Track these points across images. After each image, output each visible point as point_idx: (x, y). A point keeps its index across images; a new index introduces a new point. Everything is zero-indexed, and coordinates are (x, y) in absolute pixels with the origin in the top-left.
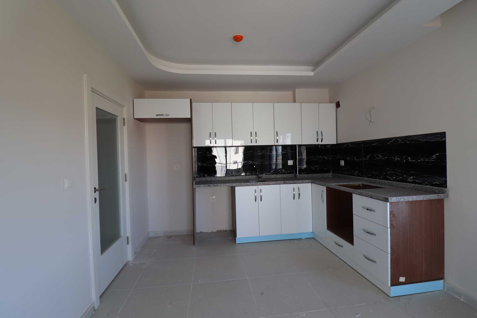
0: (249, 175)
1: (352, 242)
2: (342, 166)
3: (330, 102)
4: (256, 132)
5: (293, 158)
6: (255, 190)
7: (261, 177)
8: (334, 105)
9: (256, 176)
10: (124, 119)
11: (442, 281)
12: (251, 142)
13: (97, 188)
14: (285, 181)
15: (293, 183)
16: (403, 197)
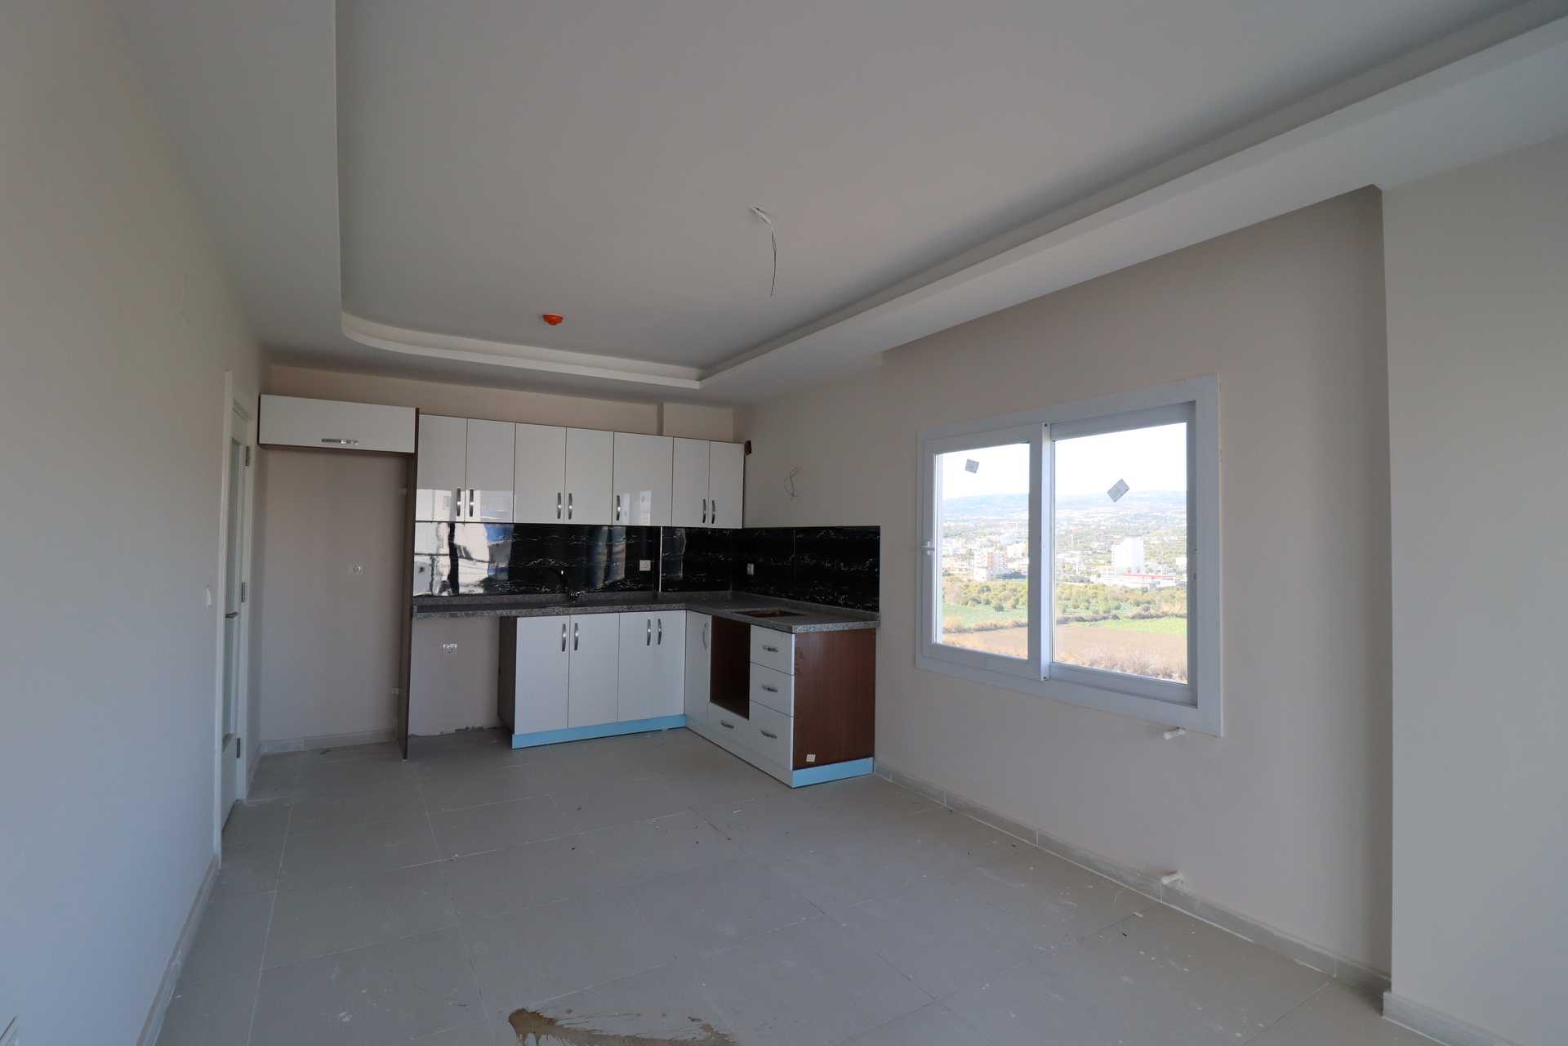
0: (546, 592)
1: (747, 716)
2: (750, 576)
3: (735, 442)
4: (570, 495)
5: (652, 555)
6: (564, 626)
7: (575, 598)
8: (741, 448)
9: (563, 595)
11: (871, 759)
12: (559, 517)
14: (631, 605)
15: (648, 609)
16: (813, 625)
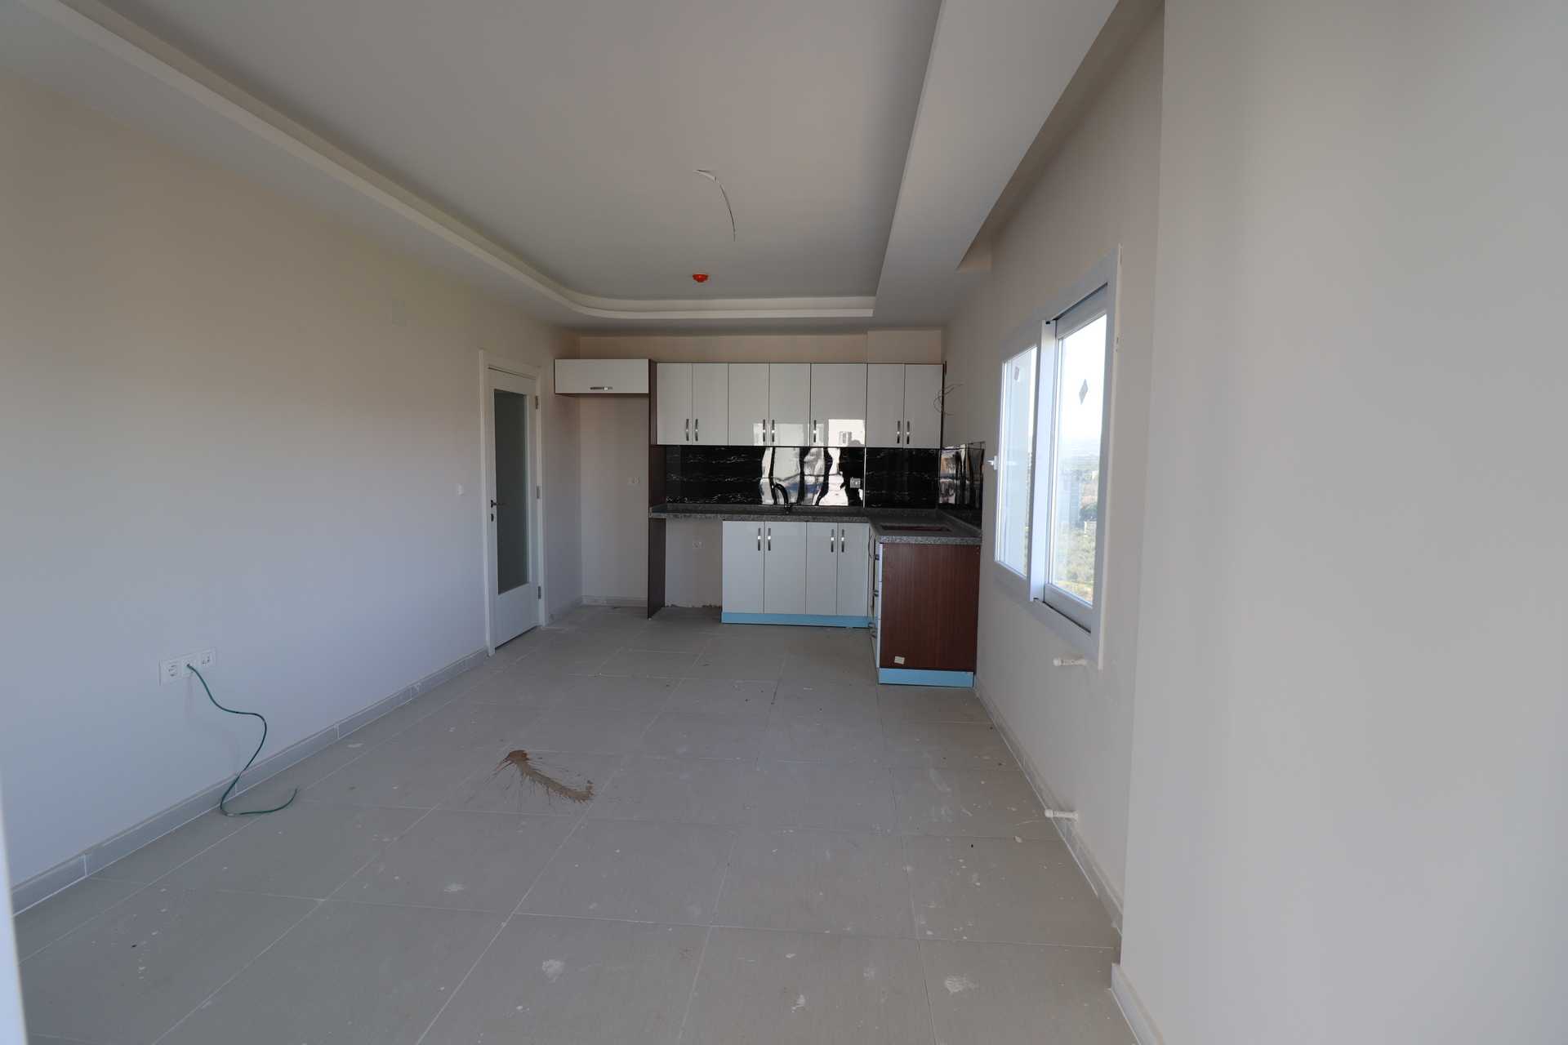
4: (773, 421)
6: (760, 530)
7: (790, 509)
8: (935, 369)
10: (536, 398)
11: (971, 673)
13: (495, 501)
15: (831, 520)
